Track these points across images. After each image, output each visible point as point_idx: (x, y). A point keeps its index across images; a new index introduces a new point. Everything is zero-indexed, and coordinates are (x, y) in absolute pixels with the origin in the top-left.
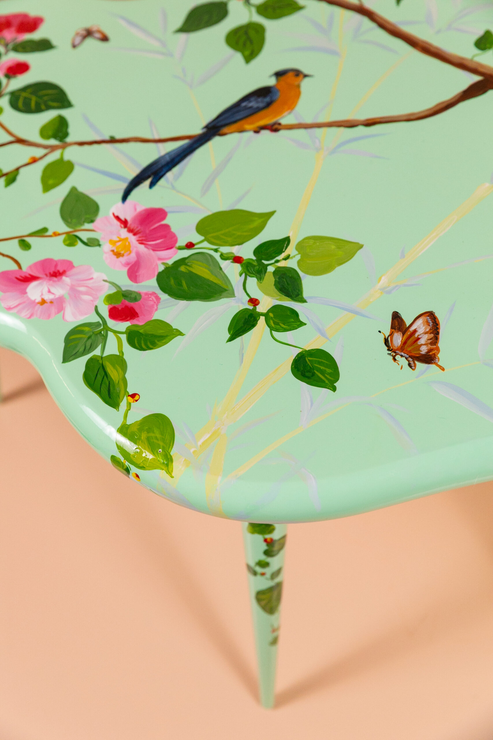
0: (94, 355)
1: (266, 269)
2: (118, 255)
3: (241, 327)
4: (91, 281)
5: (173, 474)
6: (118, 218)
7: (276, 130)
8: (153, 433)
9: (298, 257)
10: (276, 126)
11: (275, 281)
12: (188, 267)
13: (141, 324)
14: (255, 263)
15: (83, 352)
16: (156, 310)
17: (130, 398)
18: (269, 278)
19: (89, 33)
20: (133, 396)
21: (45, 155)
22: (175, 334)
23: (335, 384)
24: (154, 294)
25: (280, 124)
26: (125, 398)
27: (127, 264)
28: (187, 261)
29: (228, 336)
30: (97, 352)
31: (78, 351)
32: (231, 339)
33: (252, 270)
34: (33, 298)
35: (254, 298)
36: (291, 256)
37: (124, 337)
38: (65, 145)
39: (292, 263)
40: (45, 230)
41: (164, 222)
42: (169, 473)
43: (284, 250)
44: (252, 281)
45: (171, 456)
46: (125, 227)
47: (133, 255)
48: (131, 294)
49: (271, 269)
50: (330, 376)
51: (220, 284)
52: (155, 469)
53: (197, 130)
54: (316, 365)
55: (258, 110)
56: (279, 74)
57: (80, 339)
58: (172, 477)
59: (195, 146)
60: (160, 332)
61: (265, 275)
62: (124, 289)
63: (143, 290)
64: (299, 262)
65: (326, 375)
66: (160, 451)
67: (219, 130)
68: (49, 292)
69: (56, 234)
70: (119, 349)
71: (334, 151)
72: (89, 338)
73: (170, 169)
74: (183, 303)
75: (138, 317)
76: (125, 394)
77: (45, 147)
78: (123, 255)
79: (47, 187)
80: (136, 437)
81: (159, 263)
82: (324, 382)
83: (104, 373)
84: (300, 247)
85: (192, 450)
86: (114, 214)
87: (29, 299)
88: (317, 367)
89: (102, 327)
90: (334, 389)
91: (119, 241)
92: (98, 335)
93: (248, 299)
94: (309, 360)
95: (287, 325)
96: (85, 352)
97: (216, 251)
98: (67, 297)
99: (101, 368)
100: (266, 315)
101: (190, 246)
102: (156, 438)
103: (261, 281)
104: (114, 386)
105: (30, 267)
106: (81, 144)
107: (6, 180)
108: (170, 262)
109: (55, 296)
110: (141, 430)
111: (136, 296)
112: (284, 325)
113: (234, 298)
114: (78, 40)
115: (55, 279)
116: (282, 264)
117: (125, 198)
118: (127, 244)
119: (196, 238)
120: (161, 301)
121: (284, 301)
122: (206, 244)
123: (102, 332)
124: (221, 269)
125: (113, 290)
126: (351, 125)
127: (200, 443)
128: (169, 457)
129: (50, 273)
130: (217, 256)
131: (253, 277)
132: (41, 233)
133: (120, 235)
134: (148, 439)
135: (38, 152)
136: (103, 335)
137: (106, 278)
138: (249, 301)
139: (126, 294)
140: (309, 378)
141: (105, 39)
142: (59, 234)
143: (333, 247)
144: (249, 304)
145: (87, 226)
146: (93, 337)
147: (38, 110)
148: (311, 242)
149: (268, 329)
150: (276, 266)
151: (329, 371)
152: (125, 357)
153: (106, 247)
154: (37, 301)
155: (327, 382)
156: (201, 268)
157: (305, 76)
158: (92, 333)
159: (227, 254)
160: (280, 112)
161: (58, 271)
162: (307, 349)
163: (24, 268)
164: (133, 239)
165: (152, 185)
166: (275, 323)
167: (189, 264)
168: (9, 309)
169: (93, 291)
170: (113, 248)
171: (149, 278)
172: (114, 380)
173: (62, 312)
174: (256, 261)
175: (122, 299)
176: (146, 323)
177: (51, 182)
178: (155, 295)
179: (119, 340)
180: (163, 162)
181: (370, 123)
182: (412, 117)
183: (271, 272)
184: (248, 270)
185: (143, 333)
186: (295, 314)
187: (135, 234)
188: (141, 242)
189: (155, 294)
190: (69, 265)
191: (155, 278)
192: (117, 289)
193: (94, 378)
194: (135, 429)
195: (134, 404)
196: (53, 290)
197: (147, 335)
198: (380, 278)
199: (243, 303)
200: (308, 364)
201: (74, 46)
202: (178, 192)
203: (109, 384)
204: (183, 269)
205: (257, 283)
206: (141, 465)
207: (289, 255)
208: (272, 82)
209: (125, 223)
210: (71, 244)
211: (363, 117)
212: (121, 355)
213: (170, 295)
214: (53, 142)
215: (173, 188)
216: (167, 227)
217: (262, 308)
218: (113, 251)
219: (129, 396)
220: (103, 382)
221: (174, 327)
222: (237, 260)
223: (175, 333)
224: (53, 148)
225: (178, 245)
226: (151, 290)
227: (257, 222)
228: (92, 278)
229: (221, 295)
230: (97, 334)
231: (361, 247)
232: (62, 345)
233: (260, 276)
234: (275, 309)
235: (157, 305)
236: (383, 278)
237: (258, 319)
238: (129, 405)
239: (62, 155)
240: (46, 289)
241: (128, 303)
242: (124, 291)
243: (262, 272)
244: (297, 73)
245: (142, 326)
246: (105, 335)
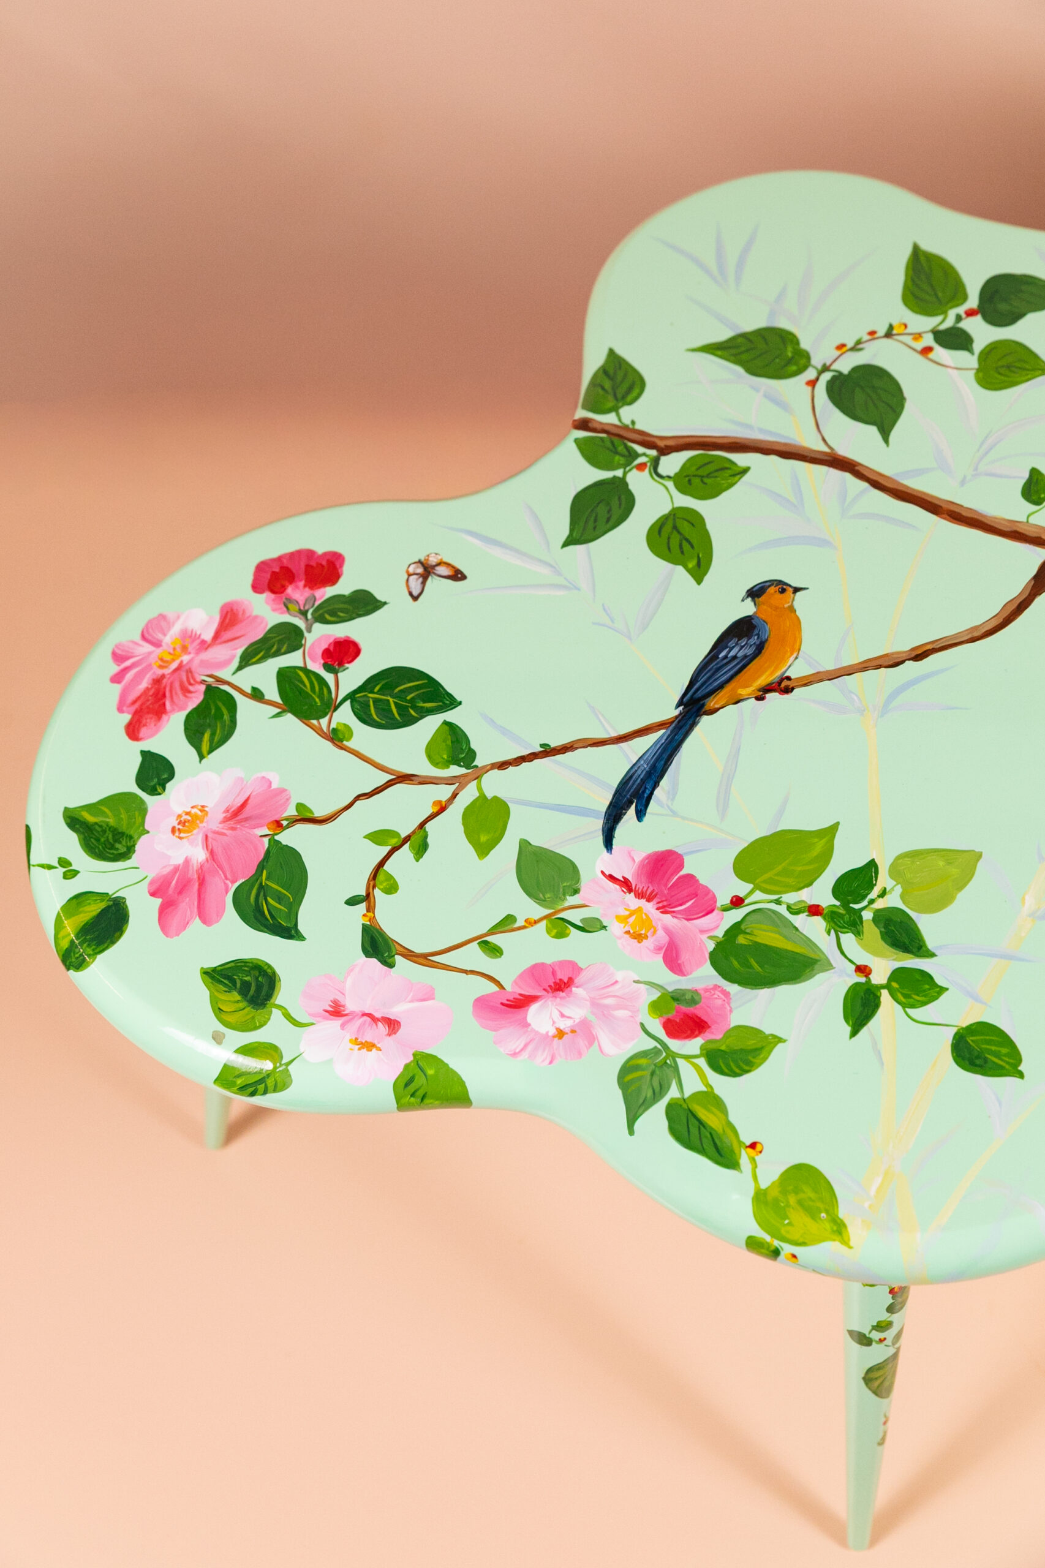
0: (672, 1099)
1: (861, 917)
2: (639, 937)
3: (861, 1014)
4: (617, 987)
5: (852, 1243)
6: (611, 878)
7: (788, 690)
8: (804, 1192)
9: (899, 889)
10: (785, 683)
11: (881, 932)
12: (748, 937)
13: (719, 1036)
14: (842, 911)
15: (653, 1098)
16: (731, 1011)
17: (749, 1150)
18: (871, 931)
19: (427, 570)
20: (753, 1146)
21: (454, 795)
22: (772, 1043)
23: (1020, 1068)
24: (716, 987)
25: (788, 678)
26: (743, 1152)
27: (658, 949)
28: (743, 927)
29: (848, 1029)
30: (673, 1093)
31: (646, 1097)
32: (854, 1033)
33: (842, 922)
34: (543, 1031)
35: (861, 965)
36: (887, 890)
37: (702, 1062)
38: (478, 774)
39: (893, 901)
40: (509, 919)
41: (683, 872)
42: (846, 1242)
43: (874, 882)
44: (848, 939)
45: (841, 1221)
46: (630, 890)
47: (661, 933)
48: (684, 995)
49: (867, 915)
50: (1009, 1058)
51: (806, 952)
52: (823, 1241)
53: (670, 711)
54: (983, 1046)
55: (748, 660)
56: (755, 593)
57: (640, 1078)
58: (850, 1247)
59: (678, 737)
60: (751, 1043)
61: (863, 926)
62: (670, 989)
63: (699, 986)
64: (902, 897)
65: (1004, 1058)
66: (823, 1217)
67: (703, 705)
68: (563, 1016)
69: (531, 923)
70: (703, 1084)
71: (885, 709)
72: (653, 1074)
73: (656, 785)
74: (764, 993)
75: (709, 1027)
76: (740, 1146)
77: (449, 781)
78: (646, 937)
79: (483, 850)
80: (782, 1204)
81: (704, 937)
82: (1002, 1068)
83: (697, 1123)
84: (895, 871)
85: (866, 1205)
86: (602, 872)
87: (537, 1033)
88: (987, 1049)
89: (664, 1054)
90: (1021, 1075)
91: (630, 915)
92: (665, 1068)
93: (854, 967)
94: (972, 1041)
95: (922, 996)
96: (657, 1096)
97: (778, 902)
98: (592, 1018)
99: (690, 1115)
100: (887, 986)
101: (737, 902)
102: (810, 1199)
103: (860, 936)
104: (719, 1138)
105: (515, 982)
106: (503, 765)
107: (412, 847)
108: (720, 933)
109: (574, 1021)
110: (784, 1192)
111: (692, 996)
112: (918, 995)
113: (833, 970)
114: (415, 584)
115: (562, 994)
116: (880, 904)
117: (608, 842)
118: (644, 917)
119: (742, 888)
120: (731, 996)
121: (905, 960)
122: (758, 895)
123: (668, 1061)
124: (797, 929)
125: (655, 995)
126: (893, 662)
127: (873, 1192)
128: (839, 1221)
129: (550, 986)
130: (782, 910)
131: (848, 932)
132: (507, 924)
133: (628, 905)
134: (800, 1203)
135: (443, 792)
136: (671, 1066)
137: (637, 978)
138: (856, 971)
139: (677, 997)
140: (980, 1066)
141: (458, 576)
142: (536, 922)
143: (941, 863)
144: (859, 976)
145: (571, 900)
146: (658, 1072)
147: (407, 721)
148: (908, 861)
149: (899, 1007)
150: (872, 909)
151: (1004, 1051)
152: (717, 1091)
153: (616, 928)
154: (550, 1034)
155: (1007, 1067)
156: (767, 933)
157: (796, 590)
158: (654, 1067)
159: (795, 904)
160: (783, 660)
161: (561, 980)
162: (964, 1026)
163: (508, 987)
164: (650, 907)
165: (640, 815)
166: (906, 996)
167: (747, 931)
168: (515, 1055)
169: (626, 1001)
170: (627, 929)
171: (700, 964)
172: (716, 1129)
173: (596, 1042)
174: (841, 908)
175: (675, 1004)
176: (725, 1034)
177: (483, 838)
178: (720, 989)
179: (697, 1068)
180: (641, 773)
181: (920, 654)
182: (976, 634)
183: (869, 920)
184: (835, 923)
185: (728, 1051)
186: (926, 977)
187: (649, 900)
188: (664, 909)
189: (719, 987)
190: (574, 968)
191: (709, 962)
192: (660, 991)
193: (687, 1134)
194: (775, 1193)
195: (758, 1158)
196: (566, 1012)
197: (735, 1052)
198: (1023, 899)
199: (849, 976)
200: (973, 1047)
201: (415, 598)
202: (684, 818)
203: (711, 1134)
204: (741, 940)
205: (856, 940)
206: (801, 1240)
207: (885, 889)
208: (748, 608)
209: (626, 884)
210: (561, 935)
211: (905, 644)
212: (709, 1090)
213: (740, 983)
214: (455, 770)
215: (674, 813)
216: (690, 878)
217: (879, 977)
218: (628, 932)
219: (747, 1147)
220: (702, 1136)
221: (767, 1032)
222: (815, 910)
223: (772, 1041)
224: (460, 782)
225: (719, 904)
226: (710, 984)
227: (819, 846)
228: (616, 982)
229: (813, 970)
230: (661, 1067)
231: (979, 856)
232: (619, 1093)
233: (857, 928)
234: (898, 975)
235: (729, 1004)
236: (1027, 898)
237: (879, 994)
238: (753, 1160)
239: (480, 789)
240: (556, 1014)
241: (684, 1008)
242: (672, 992)
243: (857, 924)
244: (782, 587)
245: (721, 1039)
246: (673, 1065)
